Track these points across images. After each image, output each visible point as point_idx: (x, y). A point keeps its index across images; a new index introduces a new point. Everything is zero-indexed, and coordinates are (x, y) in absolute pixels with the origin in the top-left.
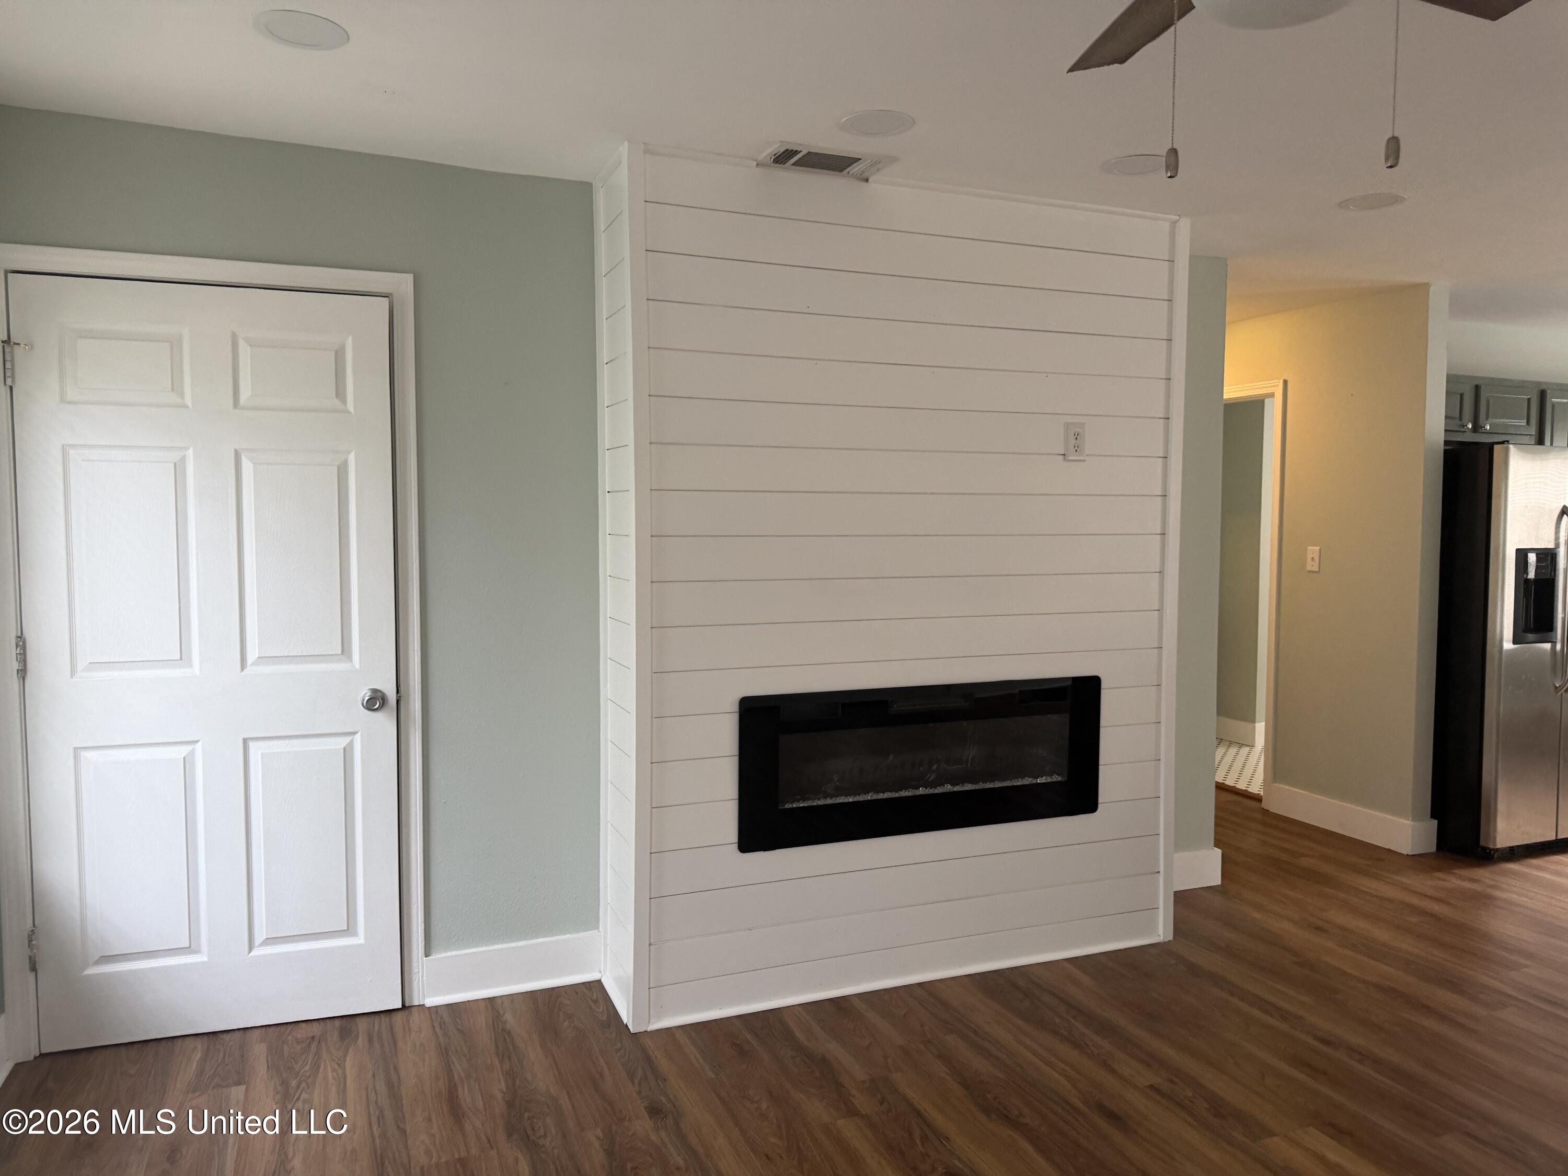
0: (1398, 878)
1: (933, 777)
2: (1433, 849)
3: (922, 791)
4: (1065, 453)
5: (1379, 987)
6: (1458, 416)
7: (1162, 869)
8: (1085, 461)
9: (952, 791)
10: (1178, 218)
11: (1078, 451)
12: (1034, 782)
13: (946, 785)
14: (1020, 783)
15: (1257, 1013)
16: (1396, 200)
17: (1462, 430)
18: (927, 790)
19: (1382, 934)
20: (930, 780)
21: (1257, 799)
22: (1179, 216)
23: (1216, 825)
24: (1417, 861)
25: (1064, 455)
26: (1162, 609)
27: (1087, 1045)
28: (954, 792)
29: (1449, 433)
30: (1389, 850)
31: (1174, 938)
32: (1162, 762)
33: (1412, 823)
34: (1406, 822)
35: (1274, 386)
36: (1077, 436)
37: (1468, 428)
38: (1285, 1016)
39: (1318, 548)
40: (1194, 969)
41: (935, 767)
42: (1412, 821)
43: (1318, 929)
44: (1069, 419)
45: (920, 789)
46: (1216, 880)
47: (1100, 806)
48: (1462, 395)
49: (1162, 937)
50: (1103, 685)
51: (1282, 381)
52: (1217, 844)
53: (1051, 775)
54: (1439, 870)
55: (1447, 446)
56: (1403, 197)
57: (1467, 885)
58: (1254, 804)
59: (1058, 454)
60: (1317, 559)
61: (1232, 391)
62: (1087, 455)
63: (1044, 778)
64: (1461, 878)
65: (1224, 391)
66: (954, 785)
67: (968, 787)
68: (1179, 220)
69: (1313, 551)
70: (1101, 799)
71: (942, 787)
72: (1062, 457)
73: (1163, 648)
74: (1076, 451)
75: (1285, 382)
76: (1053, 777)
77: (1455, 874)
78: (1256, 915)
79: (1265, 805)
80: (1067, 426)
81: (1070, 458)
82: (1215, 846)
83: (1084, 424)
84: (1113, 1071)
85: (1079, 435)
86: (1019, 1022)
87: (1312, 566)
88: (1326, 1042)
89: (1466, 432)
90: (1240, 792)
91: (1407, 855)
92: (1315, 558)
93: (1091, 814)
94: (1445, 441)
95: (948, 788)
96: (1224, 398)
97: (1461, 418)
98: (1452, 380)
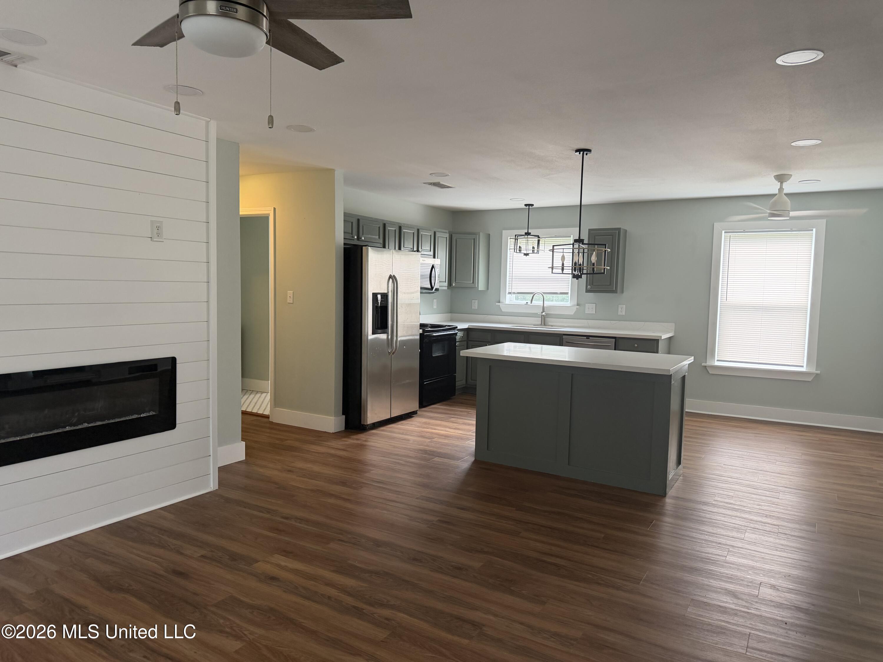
0: (329, 444)
1: (74, 421)
2: (344, 429)
3: (68, 429)
4: (152, 237)
5: (312, 491)
6: (351, 232)
7: (211, 454)
8: (163, 242)
9: (88, 426)
10: (210, 120)
11: (159, 236)
12: (139, 416)
13: (84, 424)
14: (130, 418)
15: (255, 513)
16: (311, 130)
17: (353, 239)
18: (71, 428)
19: (316, 468)
20: (73, 422)
21: (267, 417)
22: (210, 119)
23: (242, 431)
24: (337, 435)
25: (151, 238)
26: (209, 321)
27: (169, 545)
28: (90, 427)
29: (346, 239)
30: (325, 432)
31: (219, 488)
32: (211, 399)
33: (334, 418)
34: (332, 418)
35: (269, 210)
36: (158, 228)
37: (355, 238)
38: (269, 511)
39: (292, 292)
40: (228, 500)
41: (76, 414)
42: (334, 417)
43: (290, 471)
44: (154, 219)
45: (67, 428)
46: (243, 458)
47: (177, 425)
48: (352, 223)
49: (212, 488)
50: (177, 362)
51: (273, 208)
52: (243, 439)
53: (149, 412)
54: (345, 437)
55: (345, 245)
56: (315, 130)
57: (355, 442)
58: (266, 420)
59: (148, 237)
60: (292, 297)
61: (245, 210)
62: (164, 239)
63: (145, 414)
64: (353, 439)
65: (240, 211)
66: (88, 423)
67: (99, 423)
68: (210, 121)
69: (290, 293)
70: (178, 421)
71: (82, 425)
72: (150, 239)
73: (210, 341)
74: (158, 236)
75: (275, 209)
76: (151, 413)
77: (351, 438)
78: (261, 470)
79: (271, 420)
80: (152, 222)
81: (155, 240)
82: (242, 441)
83: (162, 222)
84: (182, 554)
85: (160, 227)
86: (130, 543)
87: (290, 300)
88: (286, 518)
89: (354, 240)
90: (260, 415)
91: (333, 433)
92: (291, 297)
93: (173, 430)
94: (344, 243)
95: (86, 425)
96: (240, 214)
97: (352, 234)
98: (346, 215)
